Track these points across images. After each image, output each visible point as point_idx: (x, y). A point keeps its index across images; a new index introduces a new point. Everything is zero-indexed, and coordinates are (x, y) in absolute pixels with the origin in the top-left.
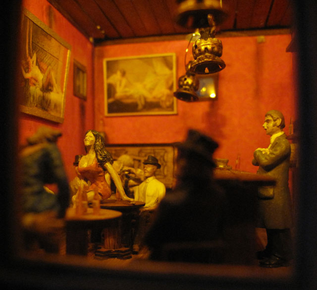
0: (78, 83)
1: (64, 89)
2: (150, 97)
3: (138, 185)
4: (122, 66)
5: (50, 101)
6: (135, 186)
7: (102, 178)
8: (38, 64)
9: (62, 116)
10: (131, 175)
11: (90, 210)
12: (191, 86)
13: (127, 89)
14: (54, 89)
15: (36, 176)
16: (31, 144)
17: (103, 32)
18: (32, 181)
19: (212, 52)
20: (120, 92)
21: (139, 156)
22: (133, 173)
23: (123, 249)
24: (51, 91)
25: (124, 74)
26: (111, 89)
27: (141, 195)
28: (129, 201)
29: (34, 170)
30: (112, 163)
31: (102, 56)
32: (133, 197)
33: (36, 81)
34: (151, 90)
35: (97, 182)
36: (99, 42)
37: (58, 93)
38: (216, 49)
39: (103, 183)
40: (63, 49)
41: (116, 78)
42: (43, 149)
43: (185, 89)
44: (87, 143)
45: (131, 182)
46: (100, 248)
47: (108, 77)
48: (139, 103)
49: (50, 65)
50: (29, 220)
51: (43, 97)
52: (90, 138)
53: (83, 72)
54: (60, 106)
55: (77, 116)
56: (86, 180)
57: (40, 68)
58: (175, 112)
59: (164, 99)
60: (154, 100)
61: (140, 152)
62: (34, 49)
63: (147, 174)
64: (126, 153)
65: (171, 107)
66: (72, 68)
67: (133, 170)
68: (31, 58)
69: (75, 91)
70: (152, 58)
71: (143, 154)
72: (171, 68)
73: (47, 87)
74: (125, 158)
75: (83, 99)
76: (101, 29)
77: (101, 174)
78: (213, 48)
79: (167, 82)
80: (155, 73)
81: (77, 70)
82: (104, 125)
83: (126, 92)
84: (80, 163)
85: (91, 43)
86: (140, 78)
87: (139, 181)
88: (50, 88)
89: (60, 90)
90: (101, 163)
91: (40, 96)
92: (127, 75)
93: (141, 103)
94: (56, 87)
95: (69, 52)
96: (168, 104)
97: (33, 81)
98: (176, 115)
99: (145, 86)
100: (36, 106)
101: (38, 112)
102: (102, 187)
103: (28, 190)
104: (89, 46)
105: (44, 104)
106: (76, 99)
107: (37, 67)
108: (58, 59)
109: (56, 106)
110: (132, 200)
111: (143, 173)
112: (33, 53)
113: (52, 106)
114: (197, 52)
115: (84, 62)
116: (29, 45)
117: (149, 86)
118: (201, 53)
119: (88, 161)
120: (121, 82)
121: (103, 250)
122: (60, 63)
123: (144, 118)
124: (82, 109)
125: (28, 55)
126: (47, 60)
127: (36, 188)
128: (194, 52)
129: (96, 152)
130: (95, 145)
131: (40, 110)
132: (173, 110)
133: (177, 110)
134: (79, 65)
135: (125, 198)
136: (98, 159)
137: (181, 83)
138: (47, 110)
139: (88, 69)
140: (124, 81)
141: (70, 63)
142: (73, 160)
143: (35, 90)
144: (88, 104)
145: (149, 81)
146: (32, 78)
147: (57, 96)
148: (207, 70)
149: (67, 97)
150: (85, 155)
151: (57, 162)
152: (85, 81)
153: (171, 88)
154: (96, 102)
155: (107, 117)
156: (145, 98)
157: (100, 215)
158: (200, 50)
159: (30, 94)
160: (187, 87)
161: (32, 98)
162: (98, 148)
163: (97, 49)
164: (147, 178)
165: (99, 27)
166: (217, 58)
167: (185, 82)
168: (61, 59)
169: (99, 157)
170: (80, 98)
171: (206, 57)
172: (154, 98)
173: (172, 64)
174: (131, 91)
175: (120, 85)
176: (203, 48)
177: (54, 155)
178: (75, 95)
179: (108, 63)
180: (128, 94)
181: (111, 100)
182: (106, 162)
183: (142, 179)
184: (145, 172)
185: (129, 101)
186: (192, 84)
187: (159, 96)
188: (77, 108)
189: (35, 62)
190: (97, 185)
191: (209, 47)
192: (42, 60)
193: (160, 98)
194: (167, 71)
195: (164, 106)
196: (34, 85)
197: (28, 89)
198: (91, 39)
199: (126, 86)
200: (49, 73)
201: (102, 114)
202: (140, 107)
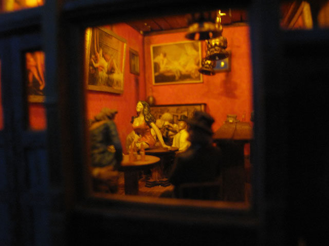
0: (133, 62)
1: (123, 71)
2: (184, 71)
3: (175, 135)
4: (164, 50)
5: (113, 80)
6: (172, 135)
7: (149, 133)
8: (103, 56)
9: (122, 89)
10: (170, 128)
11: (139, 157)
12: (210, 65)
13: (167, 66)
14: (116, 71)
15: (101, 142)
16: (97, 120)
17: (149, 27)
18: (98, 145)
19: (220, 46)
20: (163, 68)
21: (177, 112)
22: (171, 127)
23: (165, 179)
24: (113, 73)
25: (165, 55)
26: (157, 66)
27: (177, 142)
28: (167, 148)
29: (100, 138)
30: (155, 122)
31: (150, 43)
32: (171, 144)
33: (103, 67)
34: (185, 66)
35: (146, 136)
36: (147, 33)
37: (118, 73)
38: (222, 44)
39: (150, 136)
40: (121, 43)
41: (160, 59)
42: (104, 124)
43: (206, 67)
44: (138, 110)
45: (170, 133)
46: (149, 179)
47: (154, 58)
48: (176, 75)
49: (112, 55)
50: (96, 171)
51: (109, 78)
52: (140, 106)
53: (137, 56)
54: (120, 82)
55: (133, 87)
56: (138, 134)
57: (105, 59)
58: (201, 81)
59: (193, 72)
60: (187, 73)
61: (178, 110)
62: (100, 46)
63: (181, 128)
64: (168, 111)
65: (199, 78)
66: (128, 55)
67: (171, 125)
68: (99, 52)
69: (131, 70)
70: (184, 44)
71: (180, 111)
72: (198, 50)
73: (111, 71)
74: (167, 115)
75: (137, 75)
76: (148, 25)
77: (148, 130)
78: (220, 44)
79: (195, 60)
80: (187, 54)
81: (132, 55)
82: (153, 91)
83: (167, 68)
84: (134, 123)
85: (141, 35)
86: (176, 58)
87: (175, 132)
88: (113, 71)
89: (120, 71)
90: (148, 123)
91: (106, 78)
92: (167, 56)
93: (177, 76)
94: (117, 70)
95: (125, 45)
96: (196, 75)
97: (101, 68)
98: (203, 83)
99: (180, 64)
100: (104, 85)
101: (106, 89)
102: (149, 139)
103: (96, 151)
104: (140, 37)
105: (109, 82)
106: (132, 76)
107: (103, 59)
108: (117, 50)
109: (117, 83)
110: (169, 147)
111: (178, 127)
112: (100, 50)
113: (115, 83)
114: (210, 46)
115: (137, 48)
116: (97, 45)
117: (183, 63)
118: (212, 47)
119: (139, 122)
120: (163, 61)
121: (151, 180)
122: (119, 53)
123: (180, 86)
124: (137, 81)
125: (96, 51)
126: (110, 52)
127: (101, 149)
128: (208, 47)
129: (144, 115)
130: (143, 111)
131: (107, 87)
132: (200, 79)
133: (203, 80)
134: (133, 52)
135: (165, 146)
136: (146, 121)
137: (203, 63)
138: (111, 86)
139: (140, 54)
140: (165, 61)
141: (127, 51)
142: (131, 120)
143: (103, 74)
144: (141, 78)
145: (183, 60)
146: (100, 66)
147: (118, 76)
148: (217, 58)
149: (125, 76)
150: (137, 117)
151: (114, 133)
152: (138, 62)
153: (198, 64)
154: (147, 75)
155: (155, 86)
156: (180, 72)
157: (145, 161)
158: (211, 45)
159: (99, 78)
160: (207, 66)
161: (100, 80)
162: (146, 113)
163: (146, 38)
164: (180, 130)
165: (146, 24)
166: (223, 50)
167: (206, 63)
168: (120, 50)
169: (147, 120)
170: (134, 74)
171: (216, 50)
172: (187, 71)
173: (198, 48)
174: (171, 67)
175: (163, 63)
176: (213, 44)
177: (112, 128)
178: (131, 73)
179: (154, 48)
180: (168, 69)
181: (157, 74)
182: (151, 122)
183: (178, 131)
184: (179, 126)
185: (170, 74)
186: (211, 64)
187: (190, 70)
188: (133, 82)
189: (102, 56)
190: (146, 138)
191: (218, 43)
192: (106, 53)
193: (190, 72)
194: (194, 52)
195: (194, 77)
196: (102, 70)
197: (97, 74)
198: (141, 32)
199: (167, 64)
200: (112, 61)
201: (151, 83)
202: (177, 78)
